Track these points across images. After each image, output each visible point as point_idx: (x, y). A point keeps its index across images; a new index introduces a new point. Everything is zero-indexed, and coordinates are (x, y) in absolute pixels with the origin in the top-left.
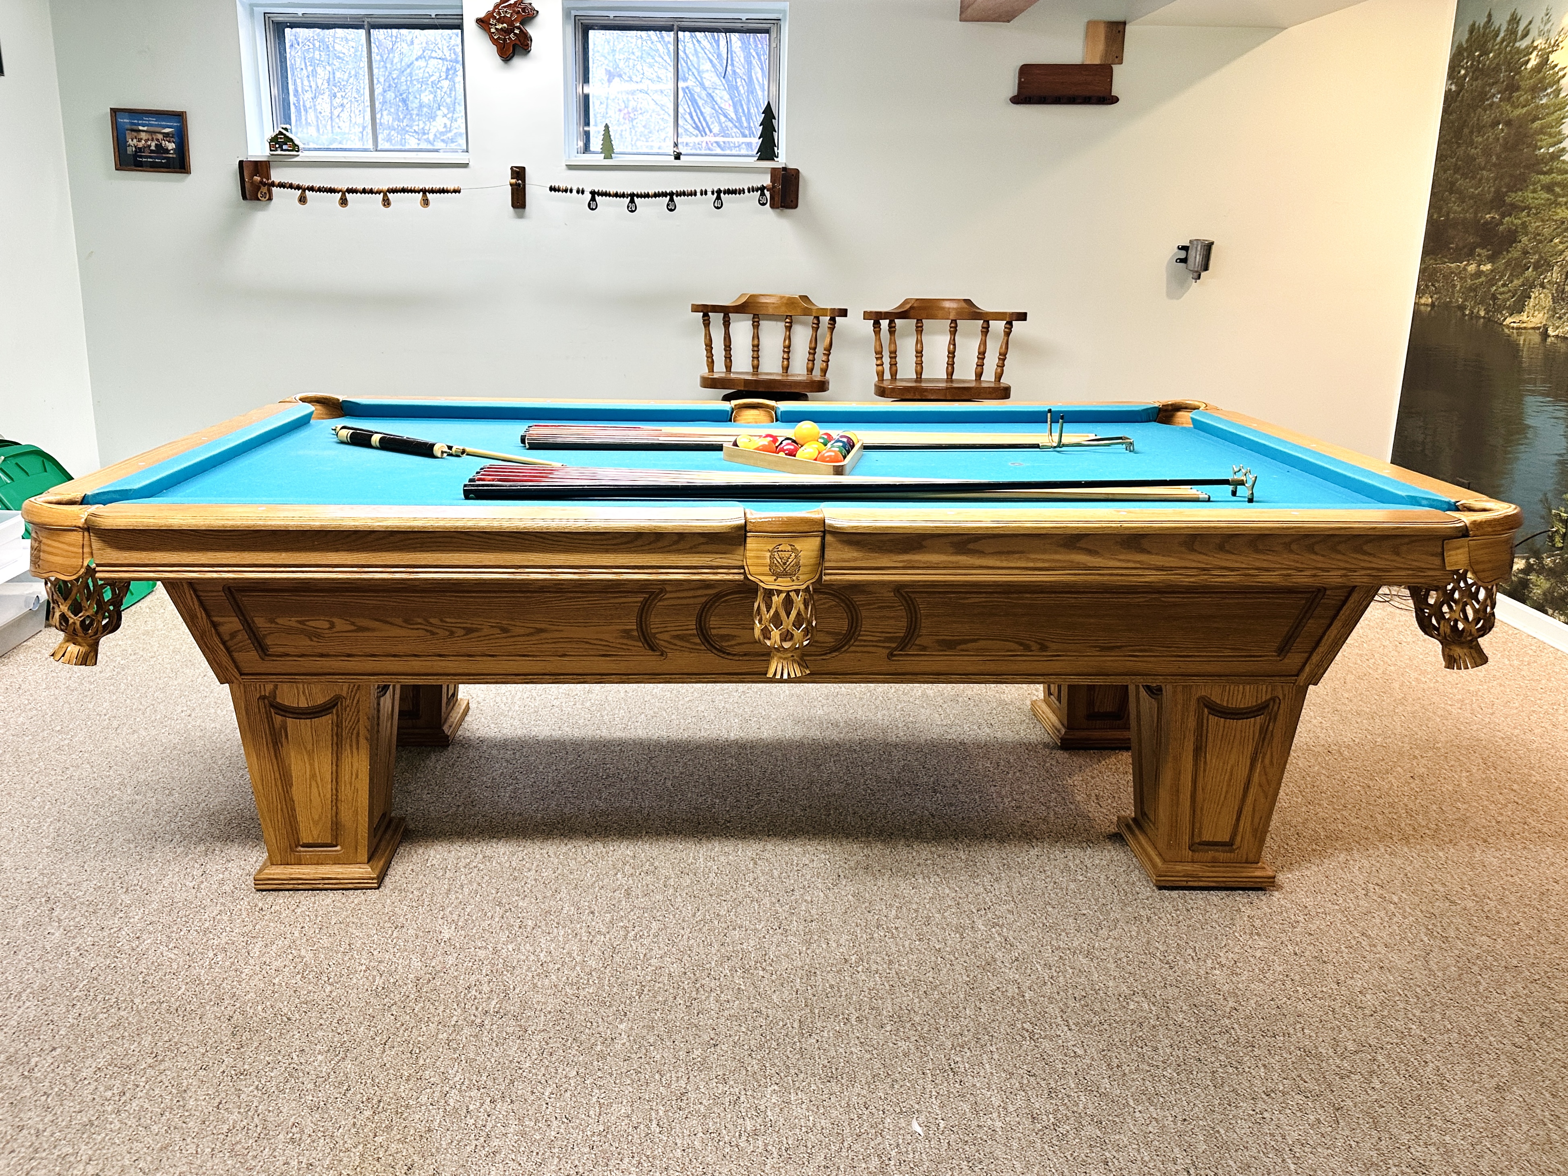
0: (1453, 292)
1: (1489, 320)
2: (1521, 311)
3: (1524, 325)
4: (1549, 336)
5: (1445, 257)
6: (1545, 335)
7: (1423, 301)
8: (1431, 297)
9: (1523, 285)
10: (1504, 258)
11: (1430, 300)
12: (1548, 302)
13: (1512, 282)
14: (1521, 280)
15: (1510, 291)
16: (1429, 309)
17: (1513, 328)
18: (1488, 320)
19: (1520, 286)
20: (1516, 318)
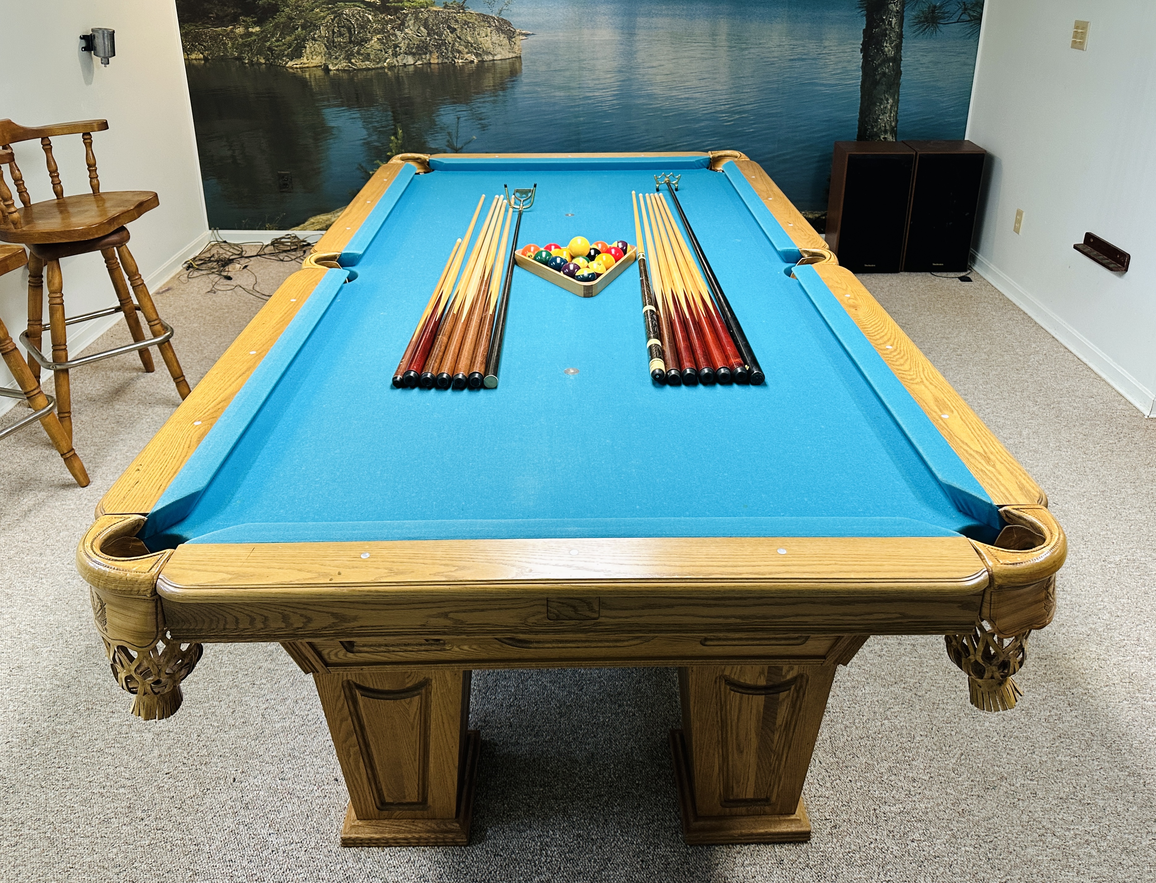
0: (226, 49)
1: (271, 64)
2: (300, 56)
3: (307, 65)
4: (331, 70)
5: (207, 23)
6: (327, 70)
7: (193, 56)
8: (202, 54)
9: (296, 39)
10: (271, 23)
11: (201, 56)
12: (323, 49)
13: (285, 38)
14: (293, 36)
15: (284, 44)
16: (203, 62)
17: (297, 68)
18: (270, 66)
19: (294, 40)
20: (298, 61)
